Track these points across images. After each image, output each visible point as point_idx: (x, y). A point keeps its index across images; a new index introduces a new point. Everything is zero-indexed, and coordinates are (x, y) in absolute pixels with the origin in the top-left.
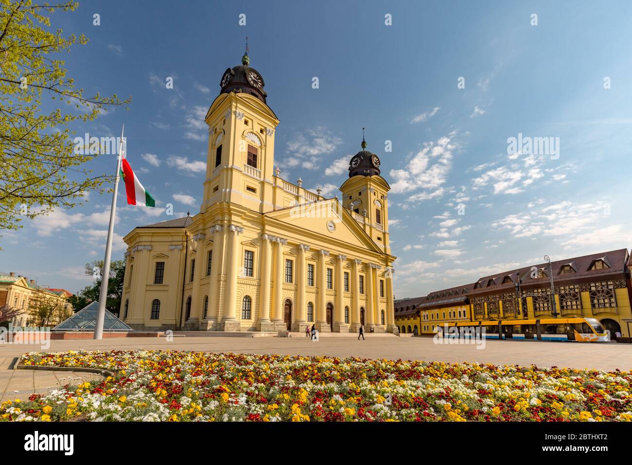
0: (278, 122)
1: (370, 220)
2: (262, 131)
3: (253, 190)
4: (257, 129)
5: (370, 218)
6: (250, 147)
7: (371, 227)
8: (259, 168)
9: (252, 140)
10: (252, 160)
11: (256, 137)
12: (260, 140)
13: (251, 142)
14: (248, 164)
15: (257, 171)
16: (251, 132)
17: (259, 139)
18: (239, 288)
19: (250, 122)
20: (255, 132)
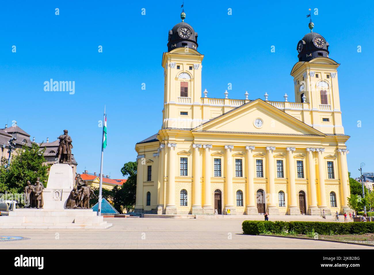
0: (202, 56)
1: (311, 104)
2: (191, 68)
3: (185, 113)
4: (187, 68)
5: (310, 102)
6: (182, 83)
7: (311, 112)
8: (190, 96)
9: (183, 78)
10: (184, 93)
11: (186, 74)
12: (190, 76)
13: (183, 80)
14: (181, 96)
15: (188, 98)
16: (182, 73)
17: (189, 74)
18: (177, 185)
19: (181, 66)
20: (185, 71)
